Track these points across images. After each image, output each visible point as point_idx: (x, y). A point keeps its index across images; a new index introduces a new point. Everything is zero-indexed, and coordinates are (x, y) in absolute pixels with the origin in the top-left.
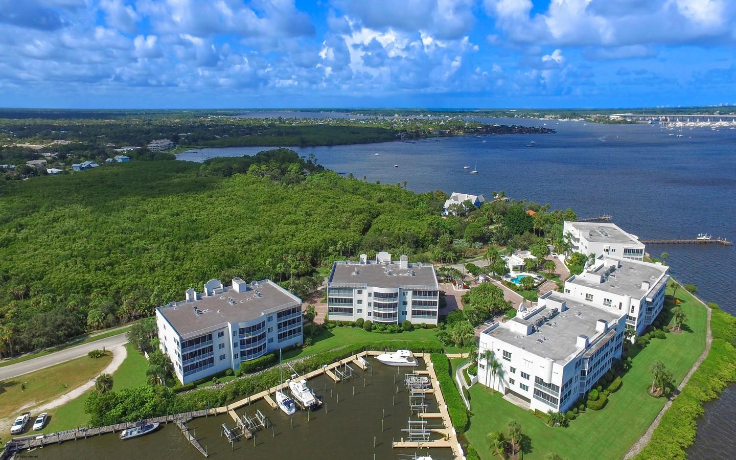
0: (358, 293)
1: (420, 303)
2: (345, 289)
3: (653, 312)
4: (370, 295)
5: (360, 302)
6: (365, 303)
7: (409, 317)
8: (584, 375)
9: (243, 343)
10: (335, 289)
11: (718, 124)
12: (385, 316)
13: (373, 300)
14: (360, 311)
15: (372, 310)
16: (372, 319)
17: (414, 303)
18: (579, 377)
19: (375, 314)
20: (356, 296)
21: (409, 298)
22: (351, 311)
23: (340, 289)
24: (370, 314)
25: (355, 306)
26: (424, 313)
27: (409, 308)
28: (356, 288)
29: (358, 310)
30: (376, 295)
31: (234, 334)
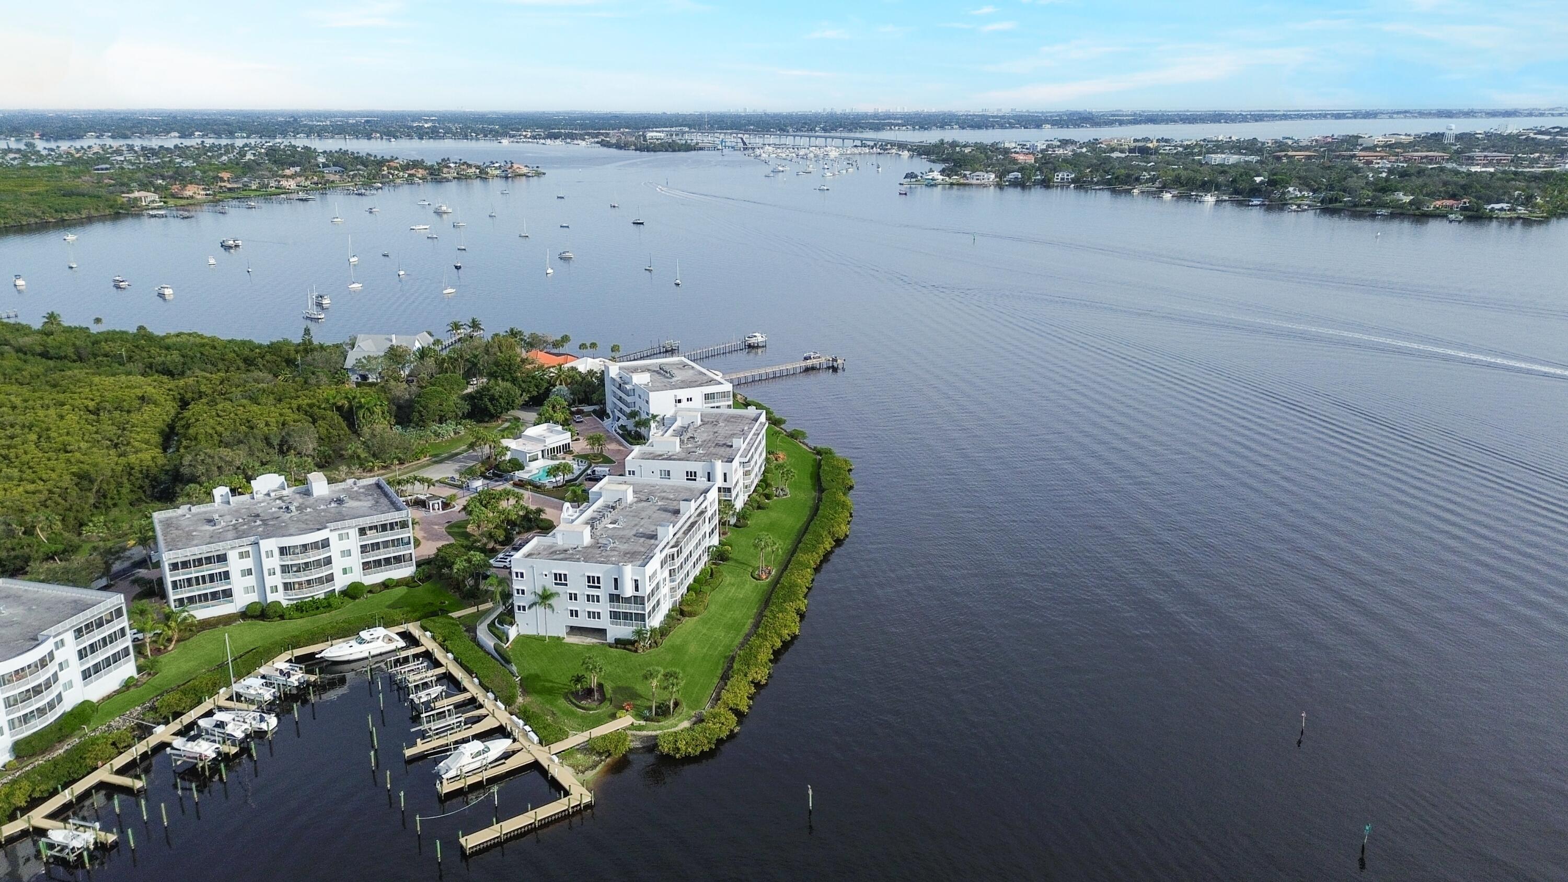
0: (242, 558)
1: (375, 547)
2: (210, 556)
3: (753, 475)
4: (269, 554)
5: (246, 573)
7: (356, 575)
10: (186, 561)
12: (309, 584)
13: (276, 562)
14: (249, 589)
15: (279, 580)
16: (281, 597)
17: (365, 549)
18: (668, 579)
19: (288, 586)
20: (235, 564)
21: (353, 542)
22: (228, 593)
23: (196, 560)
24: (274, 590)
25: (237, 583)
26: (387, 562)
27: (356, 560)
28: (233, 550)
29: (245, 589)
30: (282, 551)
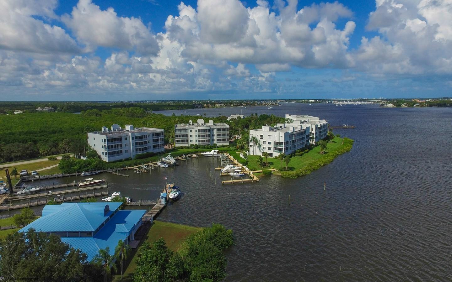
0: (190, 132)
1: (220, 135)
2: (184, 130)
4: (196, 131)
5: (191, 136)
6: (194, 136)
7: (215, 142)
8: (293, 142)
9: (136, 144)
10: (179, 130)
11: (356, 103)
12: (204, 141)
13: (198, 134)
14: (191, 141)
15: (198, 139)
16: (198, 143)
17: (218, 135)
19: (199, 141)
20: (189, 133)
21: (215, 132)
22: (187, 141)
23: (181, 130)
24: (196, 141)
25: (189, 139)
26: (223, 140)
27: (216, 138)
28: (189, 129)
29: (191, 140)
30: (199, 131)
31: (133, 139)
